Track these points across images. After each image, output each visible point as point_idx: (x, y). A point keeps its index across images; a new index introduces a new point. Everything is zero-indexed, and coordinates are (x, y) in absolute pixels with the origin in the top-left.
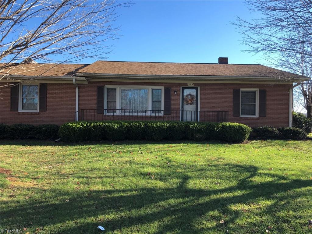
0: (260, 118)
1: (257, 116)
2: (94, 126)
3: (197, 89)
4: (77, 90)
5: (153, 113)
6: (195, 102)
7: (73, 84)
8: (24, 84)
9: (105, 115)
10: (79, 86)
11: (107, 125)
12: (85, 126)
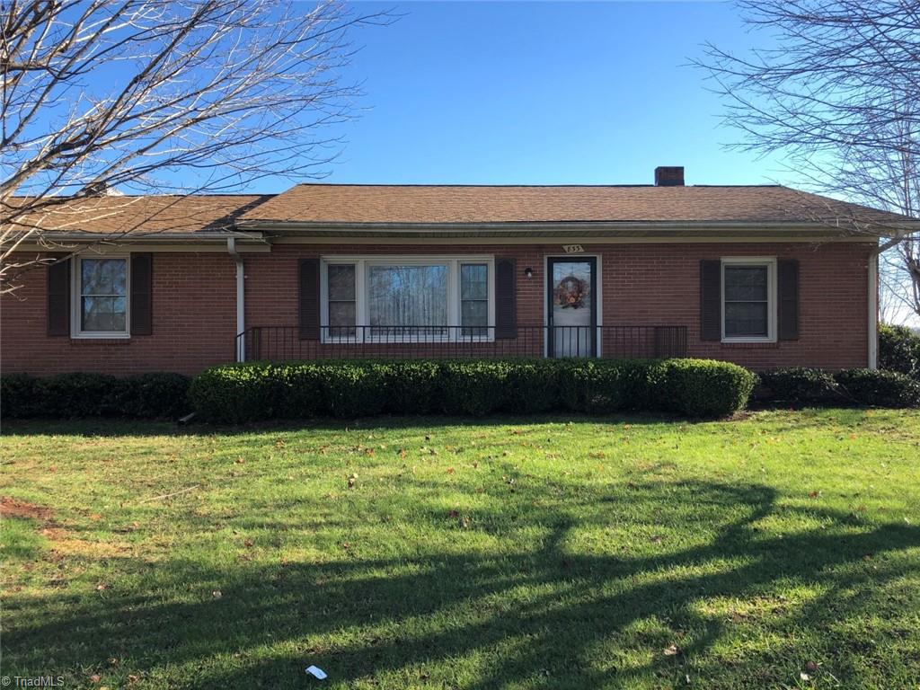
0: (782, 344)
1: (772, 336)
2: (292, 376)
3: (592, 262)
4: (240, 271)
5: (463, 334)
6: (587, 301)
7: (227, 254)
8: (83, 257)
9: (322, 342)
10: (247, 259)
11: (329, 374)
12: (265, 377)
